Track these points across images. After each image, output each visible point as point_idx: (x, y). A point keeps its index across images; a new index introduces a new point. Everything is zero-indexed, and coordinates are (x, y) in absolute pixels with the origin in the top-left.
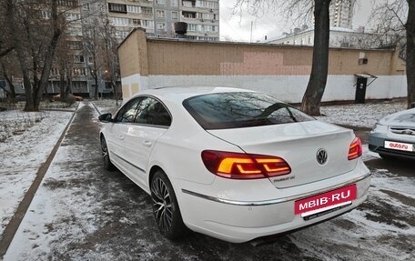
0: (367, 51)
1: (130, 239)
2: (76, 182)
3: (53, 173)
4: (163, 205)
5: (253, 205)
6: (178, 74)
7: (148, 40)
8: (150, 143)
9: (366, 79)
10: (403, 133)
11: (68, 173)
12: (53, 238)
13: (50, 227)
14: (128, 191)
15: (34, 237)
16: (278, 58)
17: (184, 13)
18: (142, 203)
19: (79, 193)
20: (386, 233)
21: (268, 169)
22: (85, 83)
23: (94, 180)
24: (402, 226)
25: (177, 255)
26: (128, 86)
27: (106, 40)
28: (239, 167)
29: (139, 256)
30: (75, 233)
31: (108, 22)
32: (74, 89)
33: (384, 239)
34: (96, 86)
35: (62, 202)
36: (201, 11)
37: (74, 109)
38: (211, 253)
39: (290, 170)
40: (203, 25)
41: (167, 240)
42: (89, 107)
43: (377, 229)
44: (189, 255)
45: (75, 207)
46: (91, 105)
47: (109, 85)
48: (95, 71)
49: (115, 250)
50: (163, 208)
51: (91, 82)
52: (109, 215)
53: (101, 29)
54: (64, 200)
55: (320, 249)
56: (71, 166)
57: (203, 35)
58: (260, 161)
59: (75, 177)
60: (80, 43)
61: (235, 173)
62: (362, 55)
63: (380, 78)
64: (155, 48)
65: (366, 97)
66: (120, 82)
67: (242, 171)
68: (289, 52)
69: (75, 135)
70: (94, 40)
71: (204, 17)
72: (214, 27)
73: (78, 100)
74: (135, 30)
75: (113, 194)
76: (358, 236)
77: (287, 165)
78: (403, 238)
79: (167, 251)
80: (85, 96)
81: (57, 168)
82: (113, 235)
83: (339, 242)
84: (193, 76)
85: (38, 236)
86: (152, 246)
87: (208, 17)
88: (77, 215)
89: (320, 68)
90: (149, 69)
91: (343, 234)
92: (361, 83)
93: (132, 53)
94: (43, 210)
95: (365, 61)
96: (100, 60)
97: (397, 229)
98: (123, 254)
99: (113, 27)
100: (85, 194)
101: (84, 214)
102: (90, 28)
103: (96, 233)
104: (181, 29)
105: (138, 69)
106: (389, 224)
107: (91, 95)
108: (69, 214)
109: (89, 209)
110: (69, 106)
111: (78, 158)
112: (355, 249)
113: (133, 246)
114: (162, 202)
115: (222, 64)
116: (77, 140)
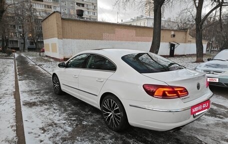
0: (175, 31)
1: (94, 133)
2: (42, 103)
3: (24, 97)
4: (111, 114)
5: (170, 112)
6: (79, 39)
7: (62, 19)
8: (102, 80)
9: (174, 45)
10: (209, 73)
11: (35, 97)
12: (49, 136)
13: (43, 130)
14: (77, 106)
15: (37, 136)
16: (133, 32)
17: (77, 4)
18: (89, 113)
19: (48, 109)
20: (216, 122)
21: (180, 94)
22: (17, 41)
23: (53, 101)
24: (221, 118)
25: (125, 140)
26: (49, 44)
27: (30, 16)
28: (166, 92)
29: (105, 142)
30: (60, 132)
31: (31, 6)
32: (10, 45)
33: (217, 125)
34: (24, 44)
35: (41, 115)
36: (87, 4)
37: (13, 58)
38: (141, 137)
39: (188, 93)
40: (88, 12)
41: (115, 133)
42: (22, 57)
43: (211, 120)
44: (131, 139)
45: (51, 117)
46: (23, 55)
47: (32, 43)
48: (23, 35)
49: (90, 140)
50: (111, 115)
51: (20, 41)
52: (74, 120)
53: (27, 10)
54: (42, 113)
55: (191, 131)
56: (33, 93)
57: (88, 17)
58: (176, 89)
59: (41, 100)
60: (13, 17)
61: (164, 96)
62: (173, 33)
63: (181, 44)
64: (66, 23)
65: (175, 54)
66: (43, 42)
67: (168, 95)
68: (138, 29)
69: (24, 74)
70: (22, 15)
71: (89, 7)
72: (94, 13)
73: (13, 52)
74: (54, 12)
75: (70, 109)
76: (205, 124)
77: (187, 91)
78: (225, 123)
79: (118, 138)
80: (17, 49)
81: (25, 95)
82: (84, 132)
83: (198, 127)
84: (88, 40)
85: (39, 135)
86: (109, 136)
87: (91, 7)
88: (56, 122)
89: (157, 39)
90: (63, 35)
91: (198, 123)
92: (172, 47)
93: (52, 25)
94: (32, 120)
95: (174, 36)
96: (27, 28)
97: (220, 119)
98: (95, 142)
99: (34, 9)
100: (52, 109)
101: (59, 120)
102: (20, 8)
103: (73, 131)
104: (80, 13)
105: (57, 35)
106: (216, 117)
107: (20, 49)
108: (50, 122)
109: (60, 118)
110: (9, 56)
111: (34, 88)
112: (207, 130)
113: (99, 137)
114: (110, 112)
115: (104, 34)
116: (27, 77)
